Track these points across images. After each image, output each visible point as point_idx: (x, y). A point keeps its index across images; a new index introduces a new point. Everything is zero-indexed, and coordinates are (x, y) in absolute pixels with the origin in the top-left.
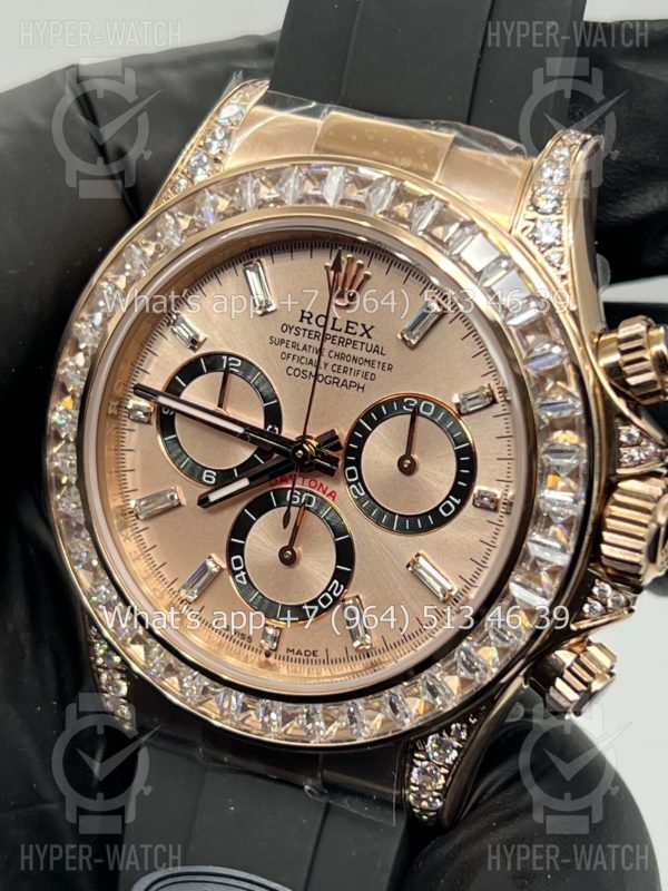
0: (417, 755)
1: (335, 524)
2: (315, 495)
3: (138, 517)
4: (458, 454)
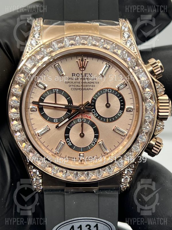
0: (123, 175)
1: (92, 125)
2: (85, 118)
3: (39, 136)
4: (120, 100)
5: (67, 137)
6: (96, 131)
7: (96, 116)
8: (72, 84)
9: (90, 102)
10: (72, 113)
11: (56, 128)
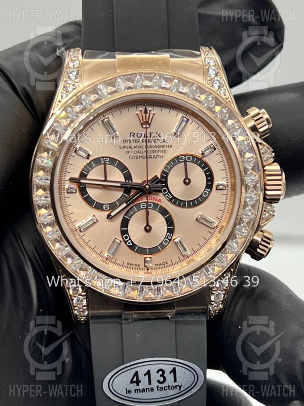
0: (213, 289)
1: (164, 212)
2: (153, 203)
3: (81, 231)
4: (205, 172)
5: (124, 232)
6: (170, 222)
7: (168, 198)
8: (130, 150)
9: (159, 176)
10: (132, 194)
11: (107, 218)
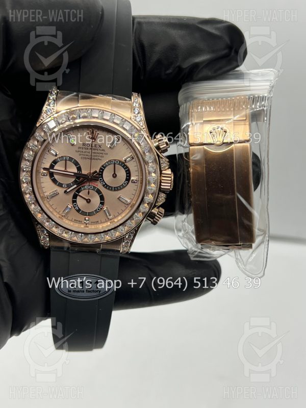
0: (124, 239)
1: (99, 192)
2: (93, 186)
3: (48, 198)
4: (126, 171)
5: (74, 202)
6: (102, 198)
7: (103, 184)
8: (82, 153)
9: (98, 171)
10: (81, 180)
11: (65, 192)
